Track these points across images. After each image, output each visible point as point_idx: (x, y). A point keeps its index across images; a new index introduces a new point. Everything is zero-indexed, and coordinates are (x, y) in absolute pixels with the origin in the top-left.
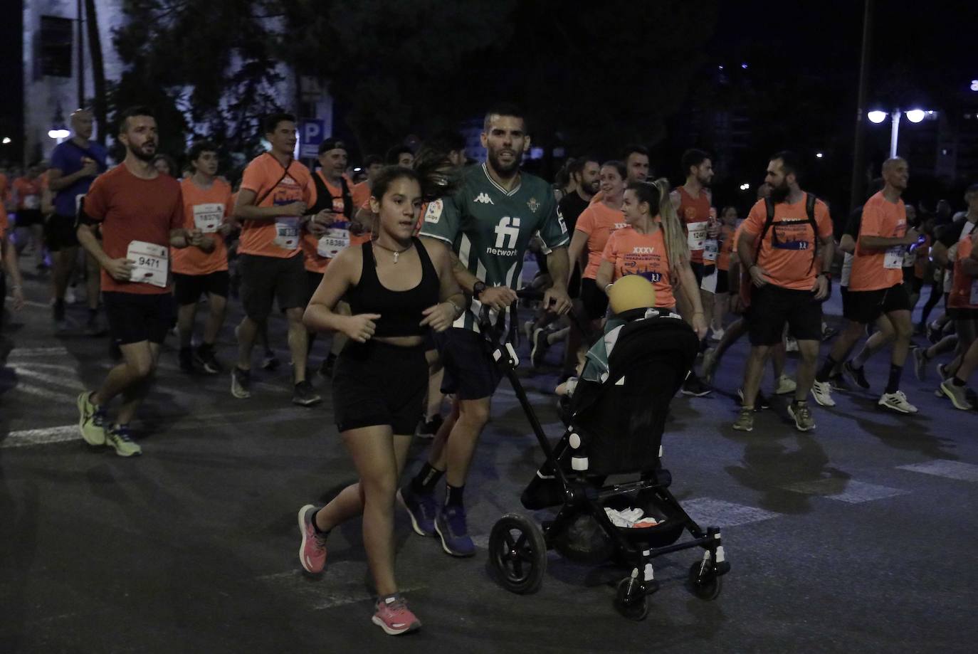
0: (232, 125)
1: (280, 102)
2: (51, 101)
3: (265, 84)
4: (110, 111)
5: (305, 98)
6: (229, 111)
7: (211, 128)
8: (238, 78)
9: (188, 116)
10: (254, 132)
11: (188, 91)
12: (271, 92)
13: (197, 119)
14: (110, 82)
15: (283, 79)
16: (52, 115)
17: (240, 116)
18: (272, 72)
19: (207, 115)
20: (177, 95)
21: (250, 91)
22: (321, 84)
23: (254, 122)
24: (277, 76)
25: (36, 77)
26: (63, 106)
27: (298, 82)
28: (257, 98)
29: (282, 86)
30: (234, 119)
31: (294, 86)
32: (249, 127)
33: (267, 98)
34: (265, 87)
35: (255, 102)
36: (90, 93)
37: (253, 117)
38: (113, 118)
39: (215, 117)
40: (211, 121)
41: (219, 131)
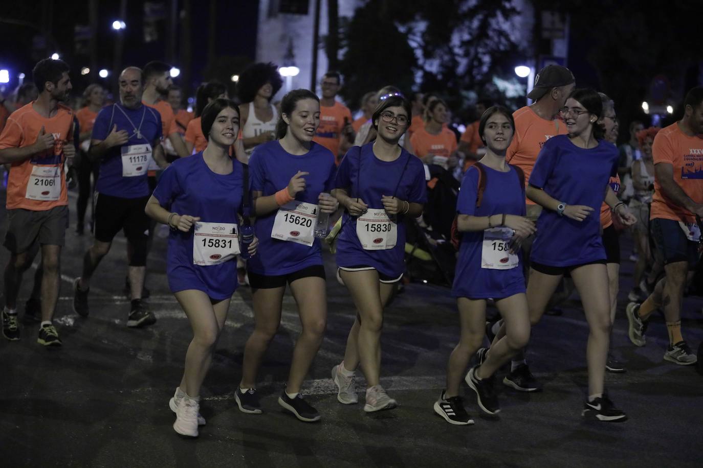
0: (463, 63)
1: (515, 37)
2: (283, 38)
3: (500, 18)
4: (342, 47)
5: (546, 34)
6: (460, 47)
7: (442, 65)
8: (472, 13)
9: (419, 53)
10: (485, 69)
11: (421, 26)
12: (506, 26)
13: (428, 55)
14: (345, 18)
15: (519, 13)
16: (284, 52)
17: (472, 51)
18: (508, 5)
19: (439, 52)
20: (410, 31)
21: (484, 25)
22: (563, 20)
23: (487, 59)
24: (513, 11)
25: (271, 14)
26: (296, 43)
27: (538, 17)
28: (491, 33)
29: (517, 19)
30: (466, 54)
31: (531, 20)
32: (481, 63)
33: (501, 33)
34: (500, 22)
35: (487, 37)
36: (324, 30)
37: (484, 54)
38: (345, 55)
39: (446, 53)
40: (441, 58)
41: (449, 69)
